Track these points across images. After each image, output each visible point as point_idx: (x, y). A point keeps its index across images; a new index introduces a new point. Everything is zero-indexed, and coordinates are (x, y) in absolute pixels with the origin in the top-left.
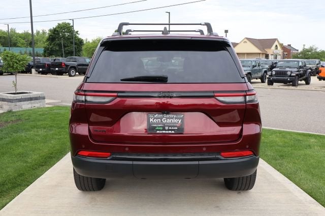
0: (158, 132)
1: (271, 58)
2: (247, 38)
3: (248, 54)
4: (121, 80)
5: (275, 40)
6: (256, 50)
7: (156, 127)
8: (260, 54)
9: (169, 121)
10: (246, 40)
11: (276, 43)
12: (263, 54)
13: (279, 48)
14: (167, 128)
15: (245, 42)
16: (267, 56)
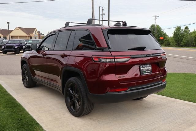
0: (145, 74)
1: (33, 39)
2: (18, 27)
3: (20, 36)
4: (128, 50)
5: (35, 29)
6: (25, 34)
7: (143, 72)
8: (27, 36)
9: (147, 68)
10: (18, 28)
11: (35, 30)
12: (29, 36)
13: (37, 33)
14: (147, 72)
15: (18, 29)
16: (31, 38)
